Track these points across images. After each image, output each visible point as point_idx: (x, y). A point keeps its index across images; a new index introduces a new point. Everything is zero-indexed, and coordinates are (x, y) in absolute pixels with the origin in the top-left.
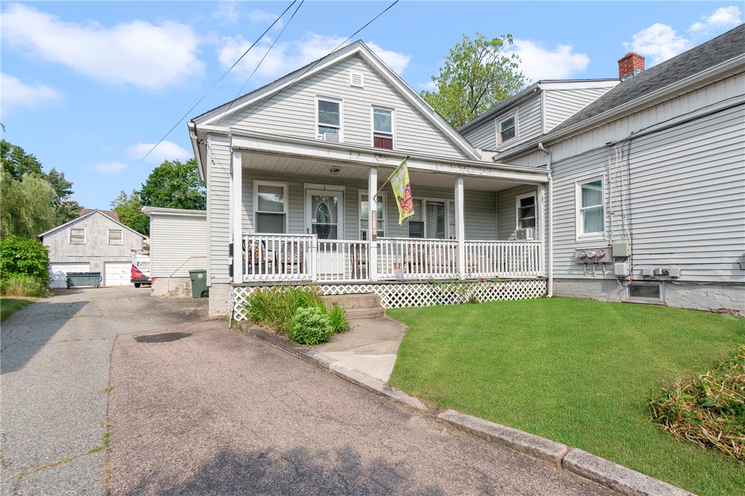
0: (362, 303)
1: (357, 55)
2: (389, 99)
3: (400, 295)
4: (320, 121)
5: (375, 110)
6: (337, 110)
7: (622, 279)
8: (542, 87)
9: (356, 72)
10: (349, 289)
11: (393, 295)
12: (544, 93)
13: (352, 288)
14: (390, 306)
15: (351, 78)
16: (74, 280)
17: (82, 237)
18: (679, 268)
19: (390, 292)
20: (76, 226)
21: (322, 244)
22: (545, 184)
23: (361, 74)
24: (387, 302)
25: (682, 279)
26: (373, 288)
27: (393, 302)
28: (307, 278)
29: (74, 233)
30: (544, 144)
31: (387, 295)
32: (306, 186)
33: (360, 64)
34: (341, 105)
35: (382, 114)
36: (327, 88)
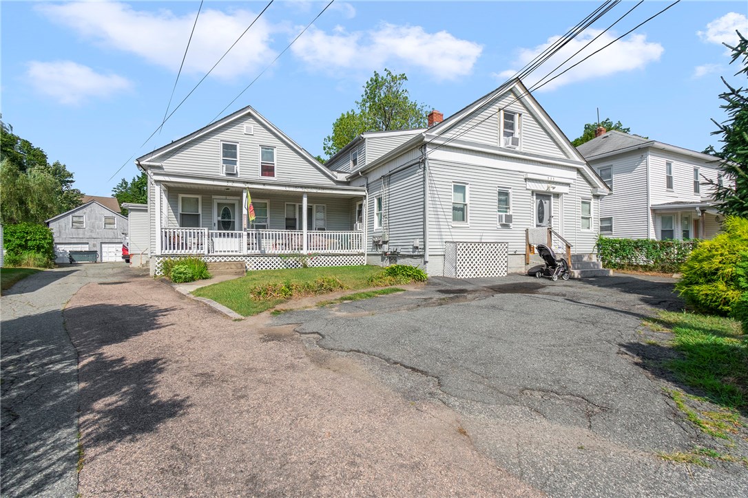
0: (233, 266)
1: (249, 115)
2: (270, 140)
3: (262, 263)
4: (223, 157)
5: (262, 148)
6: (236, 149)
7: (385, 253)
8: (365, 136)
9: (248, 125)
10: (228, 259)
11: (257, 263)
12: (366, 140)
13: (230, 259)
14: (255, 269)
15: (245, 128)
16: (74, 257)
17: (82, 222)
18: (400, 247)
19: (255, 261)
20: (76, 214)
21: (220, 234)
22: (365, 196)
23: (252, 126)
24: (253, 267)
25: (401, 253)
26: (244, 259)
27: (257, 267)
28: (202, 253)
29: (75, 219)
30: (362, 173)
31: (253, 263)
32: (213, 197)
33: (251, 119)
34: (238, 145)
35: (267, 151)
36: (228, 136)
